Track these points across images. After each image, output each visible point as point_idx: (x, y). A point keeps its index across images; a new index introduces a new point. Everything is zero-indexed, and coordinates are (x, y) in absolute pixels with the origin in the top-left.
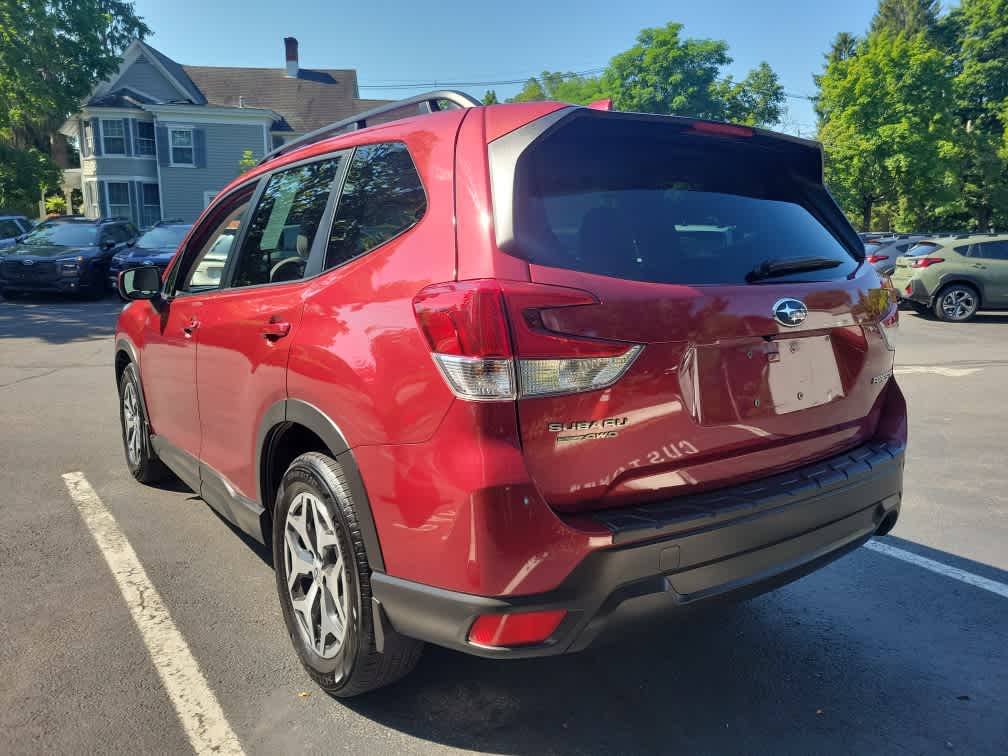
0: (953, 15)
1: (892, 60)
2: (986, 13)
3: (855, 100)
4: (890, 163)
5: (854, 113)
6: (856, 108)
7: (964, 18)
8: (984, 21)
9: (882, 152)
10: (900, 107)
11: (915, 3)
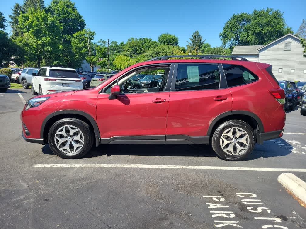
0: (50, 7)
1: (42, 18)
2: (59, 9)
3: (33, 28)
4: (46, 48)
5: (33, 32)
6: (34, 30)
7: (53, 9)
8: (59, 12)
9: (43, 45)
10: (47, 33)
11: (39, 1)
